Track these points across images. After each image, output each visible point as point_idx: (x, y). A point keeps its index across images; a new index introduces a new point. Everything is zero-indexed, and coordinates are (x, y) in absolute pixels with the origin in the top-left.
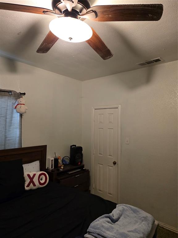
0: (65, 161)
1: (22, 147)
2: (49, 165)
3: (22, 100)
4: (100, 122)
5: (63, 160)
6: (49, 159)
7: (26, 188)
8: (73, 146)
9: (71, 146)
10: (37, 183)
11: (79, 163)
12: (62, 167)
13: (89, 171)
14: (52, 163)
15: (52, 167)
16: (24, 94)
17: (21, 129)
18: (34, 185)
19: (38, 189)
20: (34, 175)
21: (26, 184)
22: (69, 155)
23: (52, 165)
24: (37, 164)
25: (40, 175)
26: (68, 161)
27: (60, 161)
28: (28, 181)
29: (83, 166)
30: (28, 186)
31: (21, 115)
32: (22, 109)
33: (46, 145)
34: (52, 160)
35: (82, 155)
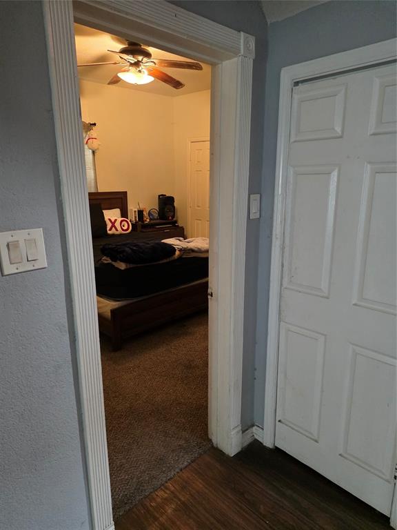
0: (152, 215)
1: (99, 191)
2: (132, 216)
3: (94, 133)
4: (198, 162)
5: (150, 214)
6: (132, 210)
7: (109, 232)
8: (162, 195)
9: (159, 196)
10: (119, 228)
11: (170, 218)
12: (148, 220)
13: (183, 229)
14: (135, 214)
15: (136, 220)
16: (95, 124)
17: (95, 170)
18: (117, 230)
19: (121, 235)
20: (116, 220)
21: (108, 229)
22: (157, 207)
23: (135, 217)
24: (117, 211)
25: (122, 221)
26: (156, 215)
27: (145, 214)
28: (109, 225)
29: (176, 222)
30: (110, 230)
31: (94, 152)
32: (95, 144)
33: (126, 192)
34: (135, 211)
35: (174, 207)
